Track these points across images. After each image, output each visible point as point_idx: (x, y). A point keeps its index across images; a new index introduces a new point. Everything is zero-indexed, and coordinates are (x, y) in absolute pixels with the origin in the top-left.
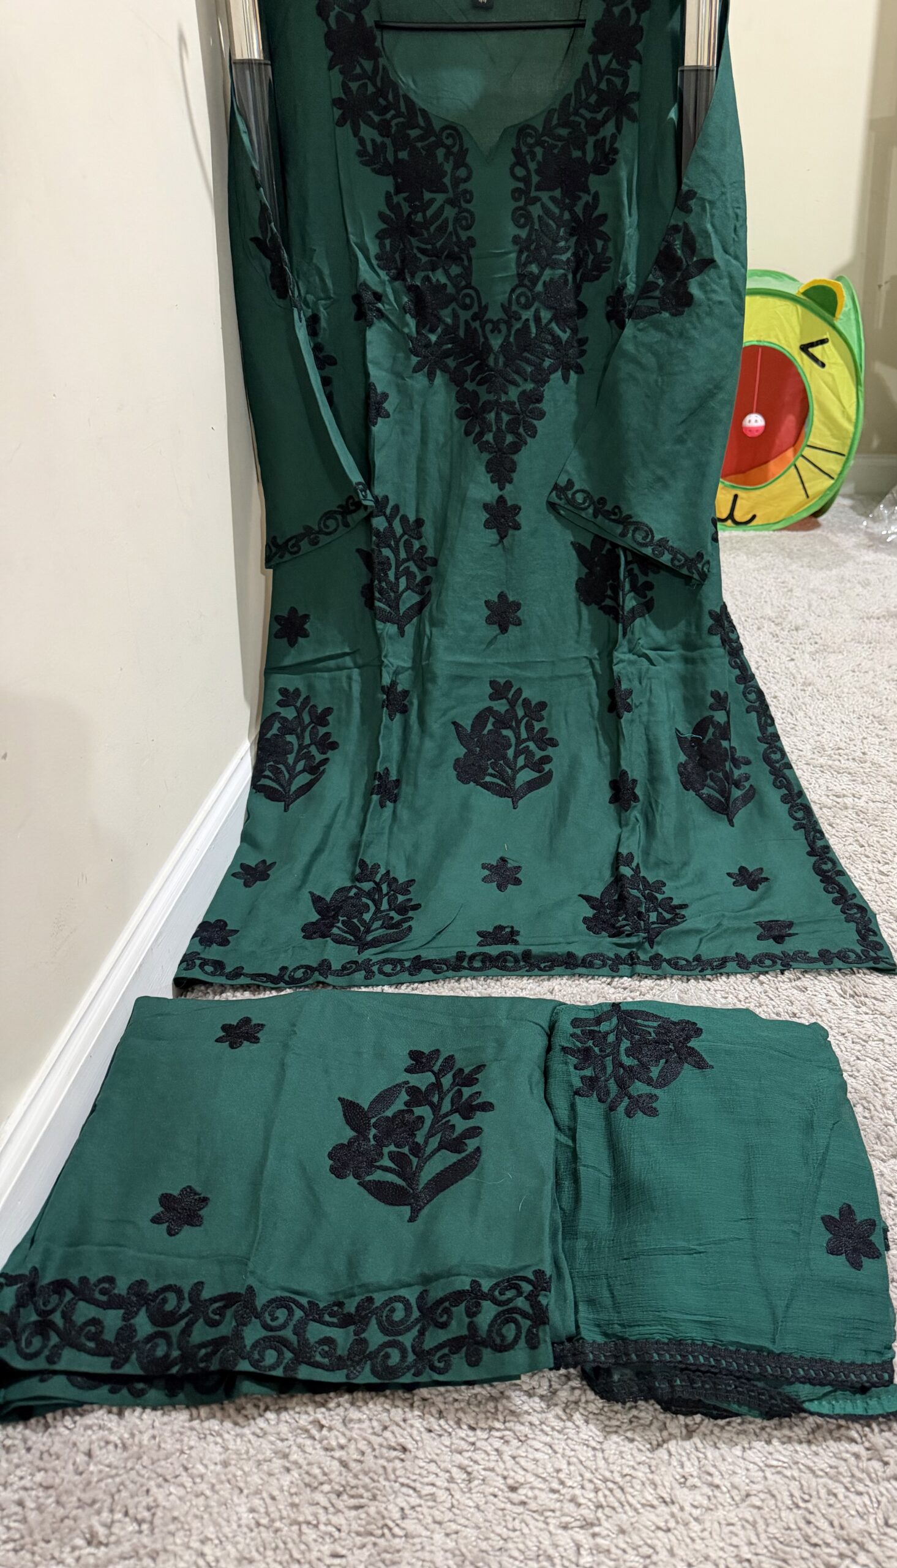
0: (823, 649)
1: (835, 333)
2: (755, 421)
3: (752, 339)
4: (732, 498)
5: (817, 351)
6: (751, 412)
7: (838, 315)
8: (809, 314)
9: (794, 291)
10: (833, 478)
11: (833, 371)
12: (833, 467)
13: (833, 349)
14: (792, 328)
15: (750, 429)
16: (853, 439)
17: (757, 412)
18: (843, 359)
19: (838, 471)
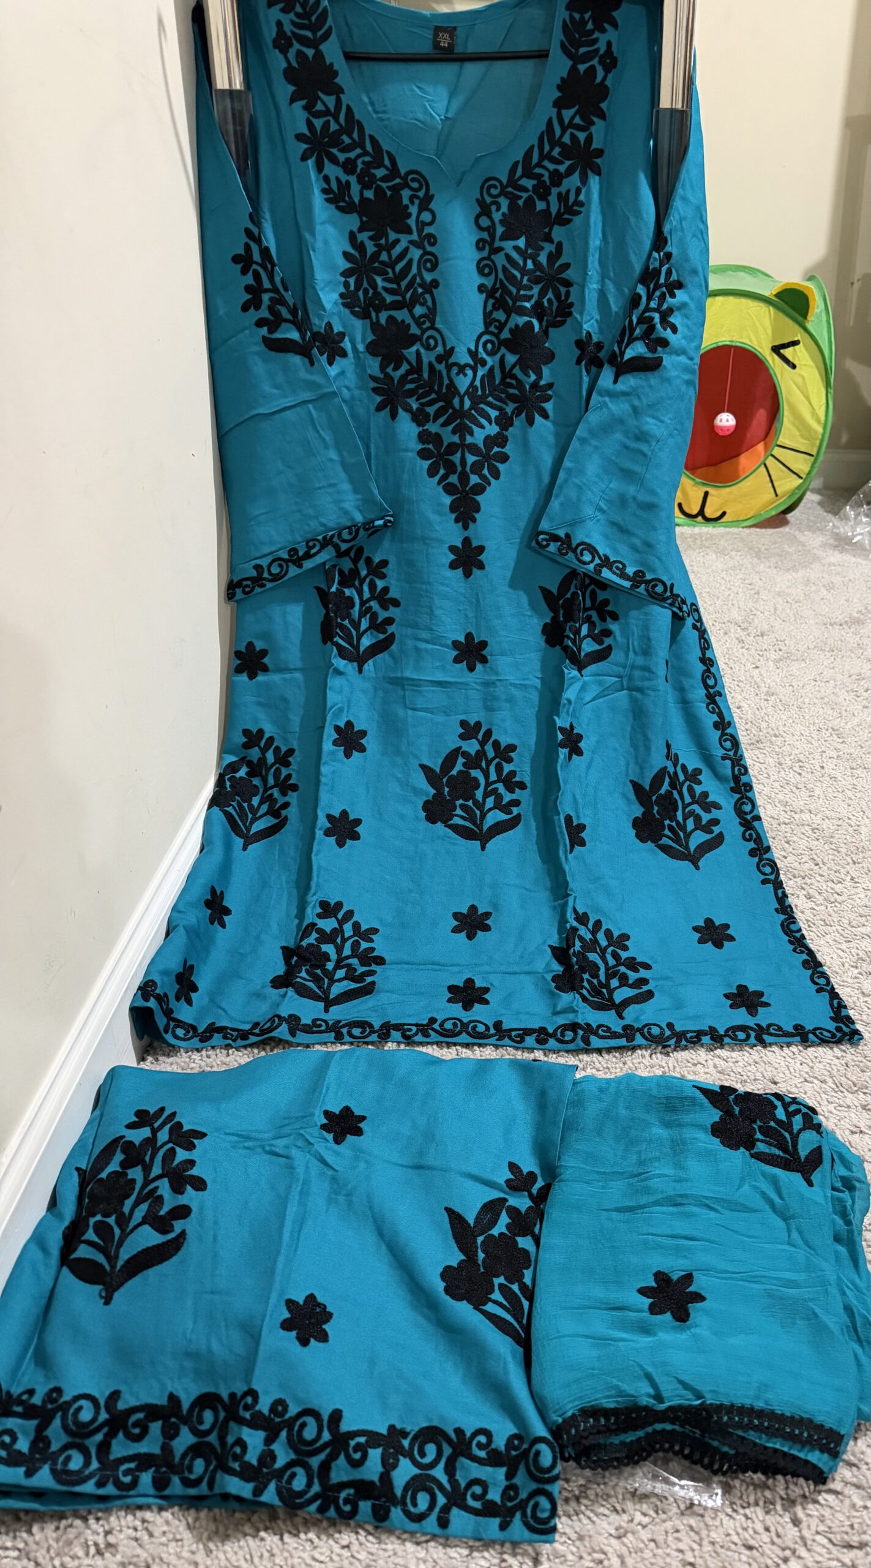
0: (788, 657)
1: (806, 335)
2: (726, 420)
3: (724, 339)
4: (702, 495)
5: (787, 353)
6: (723, 411)
7: (811, 317)
8: (781, 315)
9: (767, 293)
10: (801, 477)
11: (803, 373)
12: (801, 467)
13: (804, 351)
14: (765, 329)
15: (722, 428)
16: (822, 441)
17: (728, 411)
18: (813, 361)
19: (807, 469)
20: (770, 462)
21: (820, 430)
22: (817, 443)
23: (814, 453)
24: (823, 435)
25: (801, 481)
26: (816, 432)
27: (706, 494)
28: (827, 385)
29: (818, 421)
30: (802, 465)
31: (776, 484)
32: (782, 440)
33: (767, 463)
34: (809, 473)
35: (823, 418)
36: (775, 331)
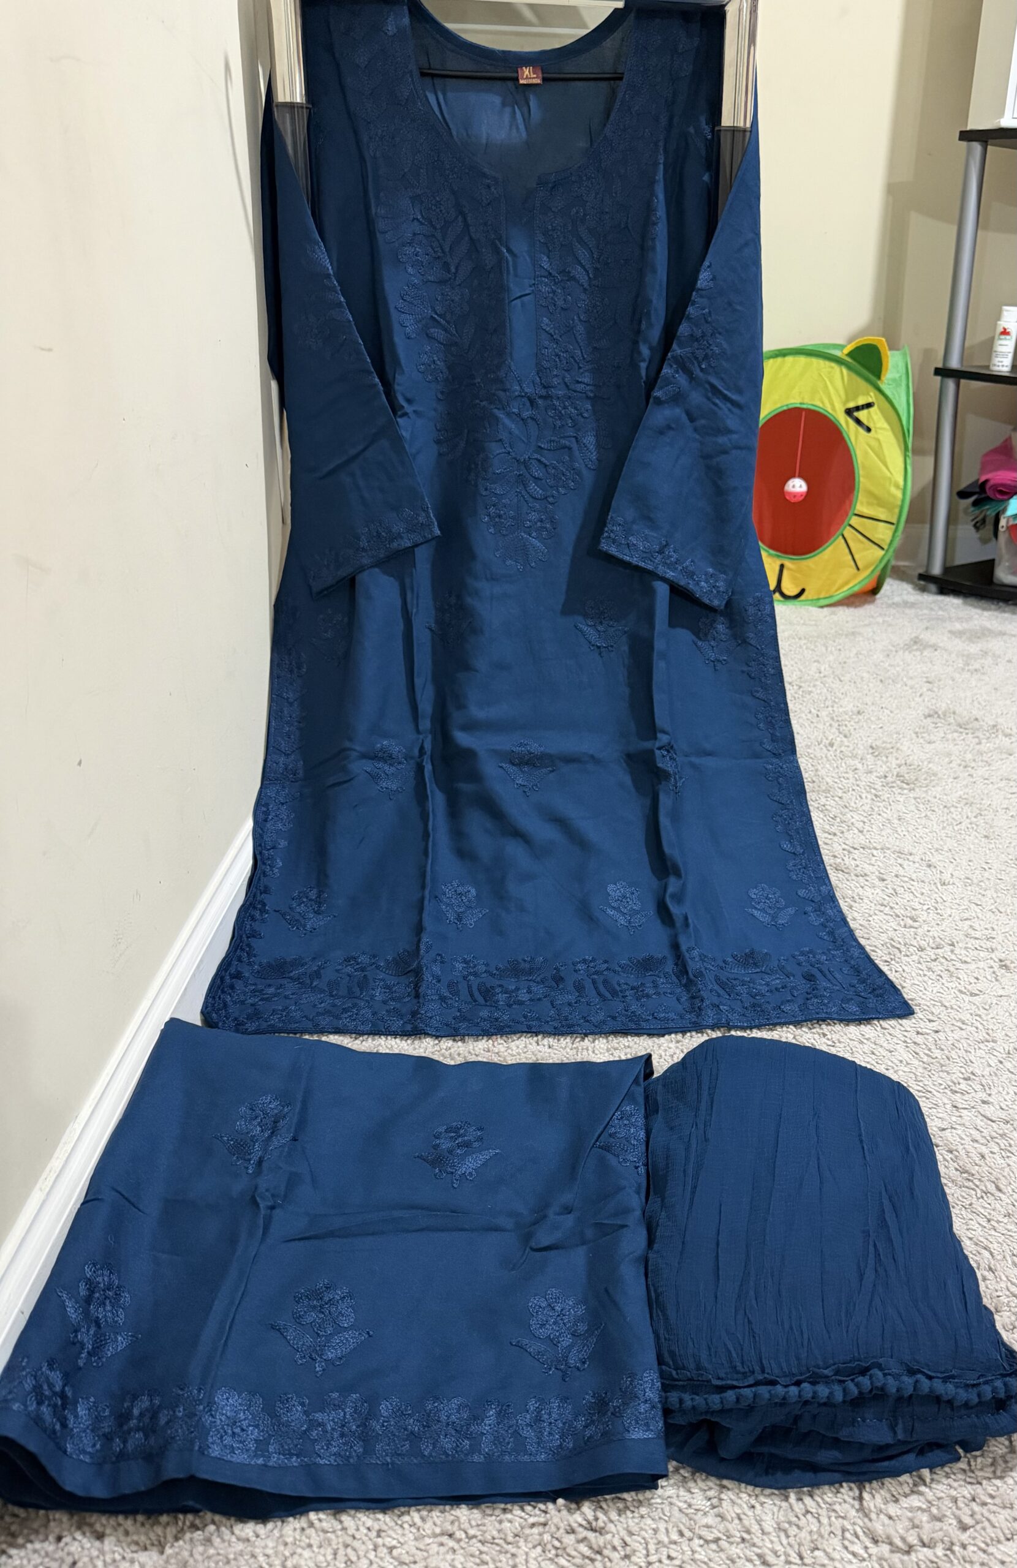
1: (881, 397)
2: (797, 486)
3: (795, 400)
4: (777, 569)
5: (862, 415)
6: (794, 476)
7: (883, 378)
8: (854, 376)
9: (838, 353)
10: (883, 549)
11: (876, 436)
12: (881, 536)
13: (878, 412)
14: (837, 390)
15: (795, 495)
16: (902, 507)
17: (801, 476)
18: (889, 423)
19: (888, 541)
20: (848, 532)
21: (899, 494)
22: (897, 511)
23: (894, 521)
24: (903, 501)
25: (882, 553)
26: (894, 497)
27: (782, 566)
28: (906, 448)
29: (897, 486)
30: (883, 533)
31: (856, 557)
32: (861, 507)
33: (846, 535)
34: (892, 541)
35: (901, 483)
36: (850, 394)
